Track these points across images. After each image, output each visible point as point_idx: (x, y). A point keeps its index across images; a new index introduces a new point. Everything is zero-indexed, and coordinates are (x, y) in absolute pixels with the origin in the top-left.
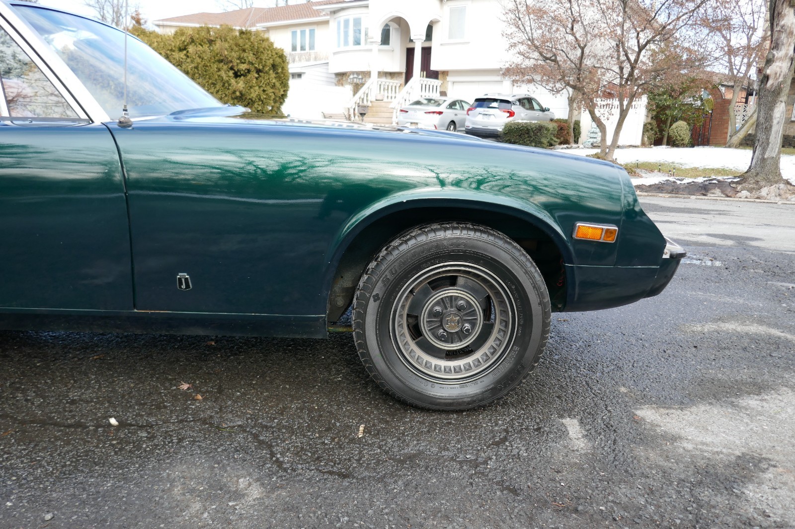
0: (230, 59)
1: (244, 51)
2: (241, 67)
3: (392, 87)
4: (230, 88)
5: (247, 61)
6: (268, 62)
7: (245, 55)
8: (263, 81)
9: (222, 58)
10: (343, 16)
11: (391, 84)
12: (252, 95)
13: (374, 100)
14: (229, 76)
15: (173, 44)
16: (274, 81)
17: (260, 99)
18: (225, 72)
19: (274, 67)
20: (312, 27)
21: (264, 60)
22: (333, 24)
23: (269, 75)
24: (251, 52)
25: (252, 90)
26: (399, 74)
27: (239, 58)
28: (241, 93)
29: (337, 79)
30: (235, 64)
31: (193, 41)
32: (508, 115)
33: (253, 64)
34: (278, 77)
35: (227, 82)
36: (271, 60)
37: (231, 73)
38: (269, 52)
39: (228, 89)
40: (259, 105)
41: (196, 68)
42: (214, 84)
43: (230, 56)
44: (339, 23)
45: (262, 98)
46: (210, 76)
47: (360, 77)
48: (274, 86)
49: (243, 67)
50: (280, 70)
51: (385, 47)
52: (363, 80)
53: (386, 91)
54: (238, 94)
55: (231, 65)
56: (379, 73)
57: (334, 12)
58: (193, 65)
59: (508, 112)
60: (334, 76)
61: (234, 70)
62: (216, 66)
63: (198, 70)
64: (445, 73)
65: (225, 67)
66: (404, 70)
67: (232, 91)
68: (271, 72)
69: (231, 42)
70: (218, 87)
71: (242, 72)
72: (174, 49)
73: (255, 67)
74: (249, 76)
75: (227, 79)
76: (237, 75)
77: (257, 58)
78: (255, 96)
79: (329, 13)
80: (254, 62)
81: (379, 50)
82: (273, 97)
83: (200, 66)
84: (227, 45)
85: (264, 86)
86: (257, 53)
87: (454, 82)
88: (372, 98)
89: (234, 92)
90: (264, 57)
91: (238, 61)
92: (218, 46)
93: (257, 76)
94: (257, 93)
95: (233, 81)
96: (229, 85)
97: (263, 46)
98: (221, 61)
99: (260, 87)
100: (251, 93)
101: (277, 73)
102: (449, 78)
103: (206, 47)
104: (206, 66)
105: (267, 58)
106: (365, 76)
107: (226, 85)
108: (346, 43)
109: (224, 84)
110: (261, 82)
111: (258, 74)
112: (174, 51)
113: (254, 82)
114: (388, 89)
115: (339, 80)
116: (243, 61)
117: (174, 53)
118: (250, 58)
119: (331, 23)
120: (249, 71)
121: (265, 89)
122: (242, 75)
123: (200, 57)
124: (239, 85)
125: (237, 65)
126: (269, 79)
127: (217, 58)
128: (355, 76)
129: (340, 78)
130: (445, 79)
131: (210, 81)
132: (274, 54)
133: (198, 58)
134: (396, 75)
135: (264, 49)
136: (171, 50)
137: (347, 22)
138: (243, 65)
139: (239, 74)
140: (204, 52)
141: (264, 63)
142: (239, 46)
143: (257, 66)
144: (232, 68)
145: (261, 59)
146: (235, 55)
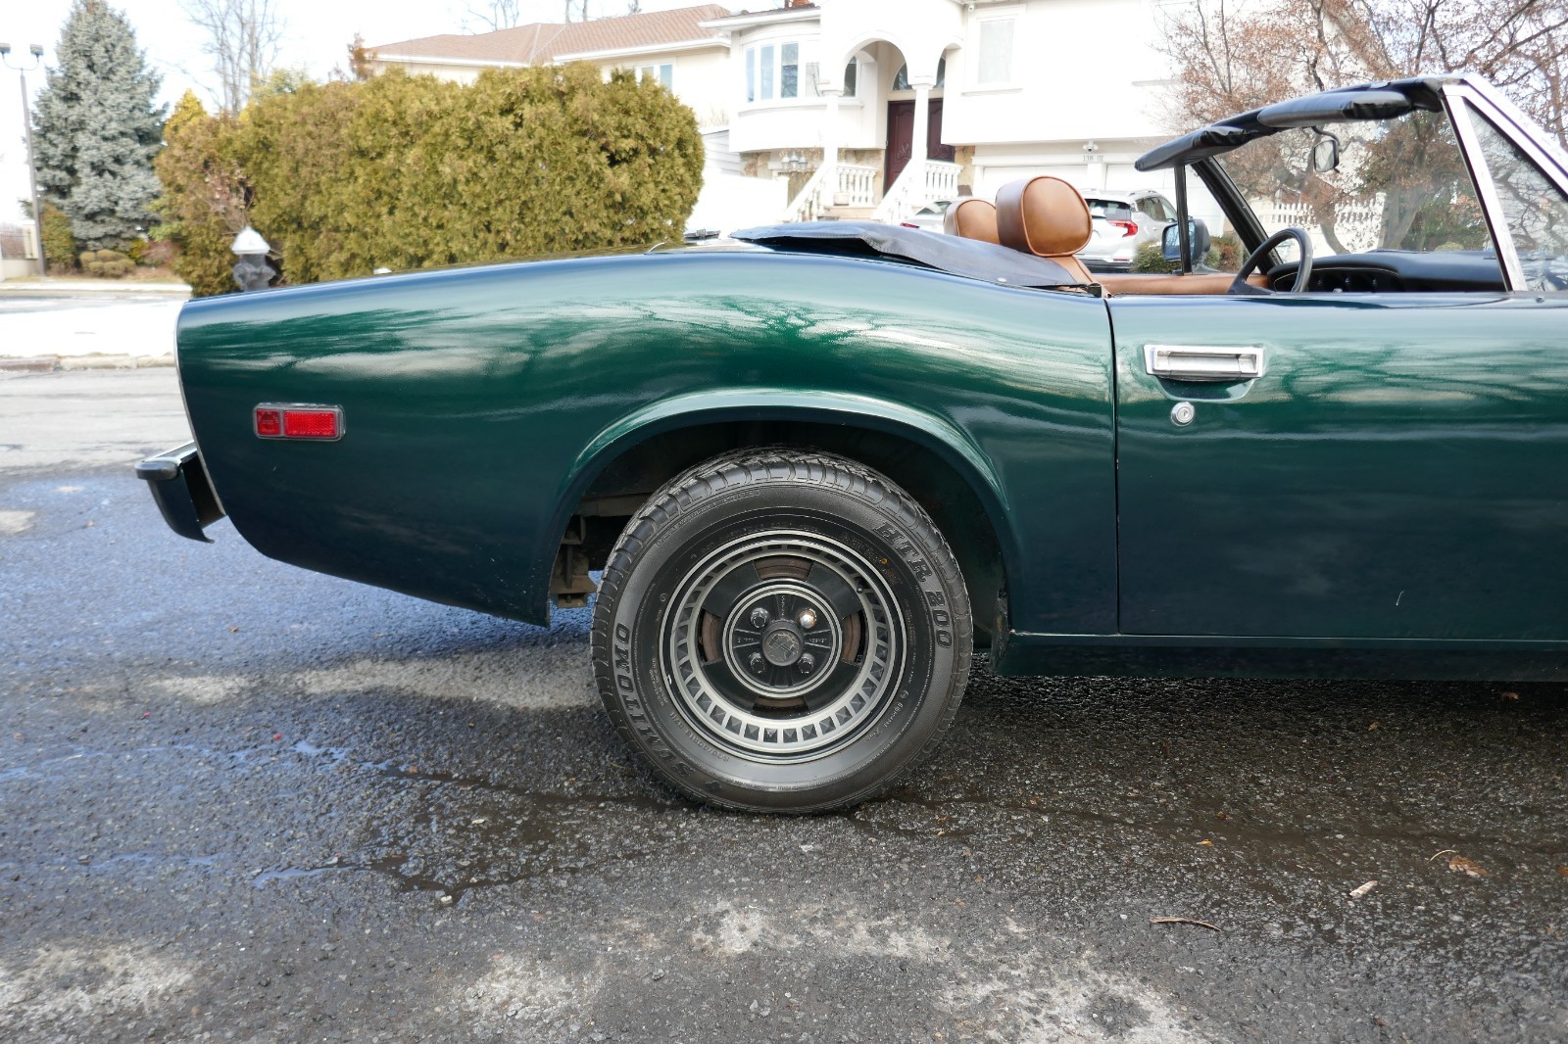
0: (601, 129)
1: (627, 112)
2: (623, 145)
3: (861, 177)
4: (602, 185)
5: (633, 131)
6: (672, 134)
7: (630, 120)
8: (662, 172)
9: (585, 128)
10: (758, 40)
11: (860, 172)
12: (642, 200)
13: (830, 204)
14: (600, 164)
15: (491, 102)
16: (682, 171)
17: (657, 208)
18: (593, 154)
19: (680, 144)
20: (666, 62)
21: (664, 131)
22: (738, 56)
23: (673, 160)
24: (640, 116)
25: (642, 189)
26: (874, 152)
27: (619, 128)
28: (623, 195)
29: (745, 163)
30: (612, 139)
31: (527, 95)
32: (1126, 230)
33: (642, 138)
34: (688, 165)
35: (597, 174)
36: (677, 130)
37: (604, 157)
38: (673, 114)
39: (597, 188)
40: (654, 218)
41: (539, 147)
42: (571, 179)
43: (602, 124)
44: (751, 54)
45: (661, 205)
46: (563, 164)
47: (803, 159)
48: (681, 182)
49: (627, 144)
50: (690, 150)
51: (849, 100)
52: (809, 166)
53: (851, 187)
54: (618, 198)
55: (603, 141)
56: (840, 150)
57: (741, 33)
58: (532, 142)
59: (1126, 225)
60: (738, 159)
61: (608, 151)
62: (575, 144)
63: (541, 151)
64: (968, 150)
65: (593, 144)
66: (882, 144)
67: (606, 192)
68: (677, 153)
69: (603, 95)
70: (579, 185)
71: (623, 155)
72: (492, 111)
73: (649, 146)
74: (637, 163)
75: (597, 168)
76: (613, 161)
77: (650, 127)
78: (648, 202)
79: (730, 34)
80: (645, 135)
81: (841, 107)
82: (680, 203)
83: (546, 143)
84: (596, 102)
85: (664, 181)
86: (649, 117)
87: (984, 168)
88: (827, 200)
89: (610, 194)
90: (664, 125)
91: (618, 134)
92: (577, 103)
93: (651, 161)
94: (652, 196)
95: (608, 172)
96: (601, 180)
97: (661, 104)
98: (583, 134)
99: (657, 184)
100: (641, 196)
101: (684, 156)
102: (977, 160)
103: (554, 106)
104: (555, 143)
105: (670, 126)
106: (811, 158)
107: (595, 180)
108: (767, 92)
109: (590, 178)
110: (659, 173)
111: (654, 158)
112: (491, 115)
113: (646, 174)
114: (854, 183)
115: (751, 166)
116: (626, 132)
117: (492, 120)
118: (638, 126)
119: (733, 53)
120: (636, 152)
121: (667, 187)
122: (624, 160)
123: (543, 125)
124: (622, 179)
125: (616, 142)
126: (672, 167)
127: (576, 128)
128: (794, 157)
129: (751, 161)
130: (967, 161)
131: (565, 174)
132: (681, 118)
133: (540, 129)
134: (867, 155)
135: (663, 108)
136: (487, 113)
137: (768, 52)
138: (626, 141)
139: (617, 157)
140: (550, 114)
141: (664, 136)
142: (617, 102)
143: (651, 142)
144: (604, 148)
145: (658, 129)
146: (611, 121)
